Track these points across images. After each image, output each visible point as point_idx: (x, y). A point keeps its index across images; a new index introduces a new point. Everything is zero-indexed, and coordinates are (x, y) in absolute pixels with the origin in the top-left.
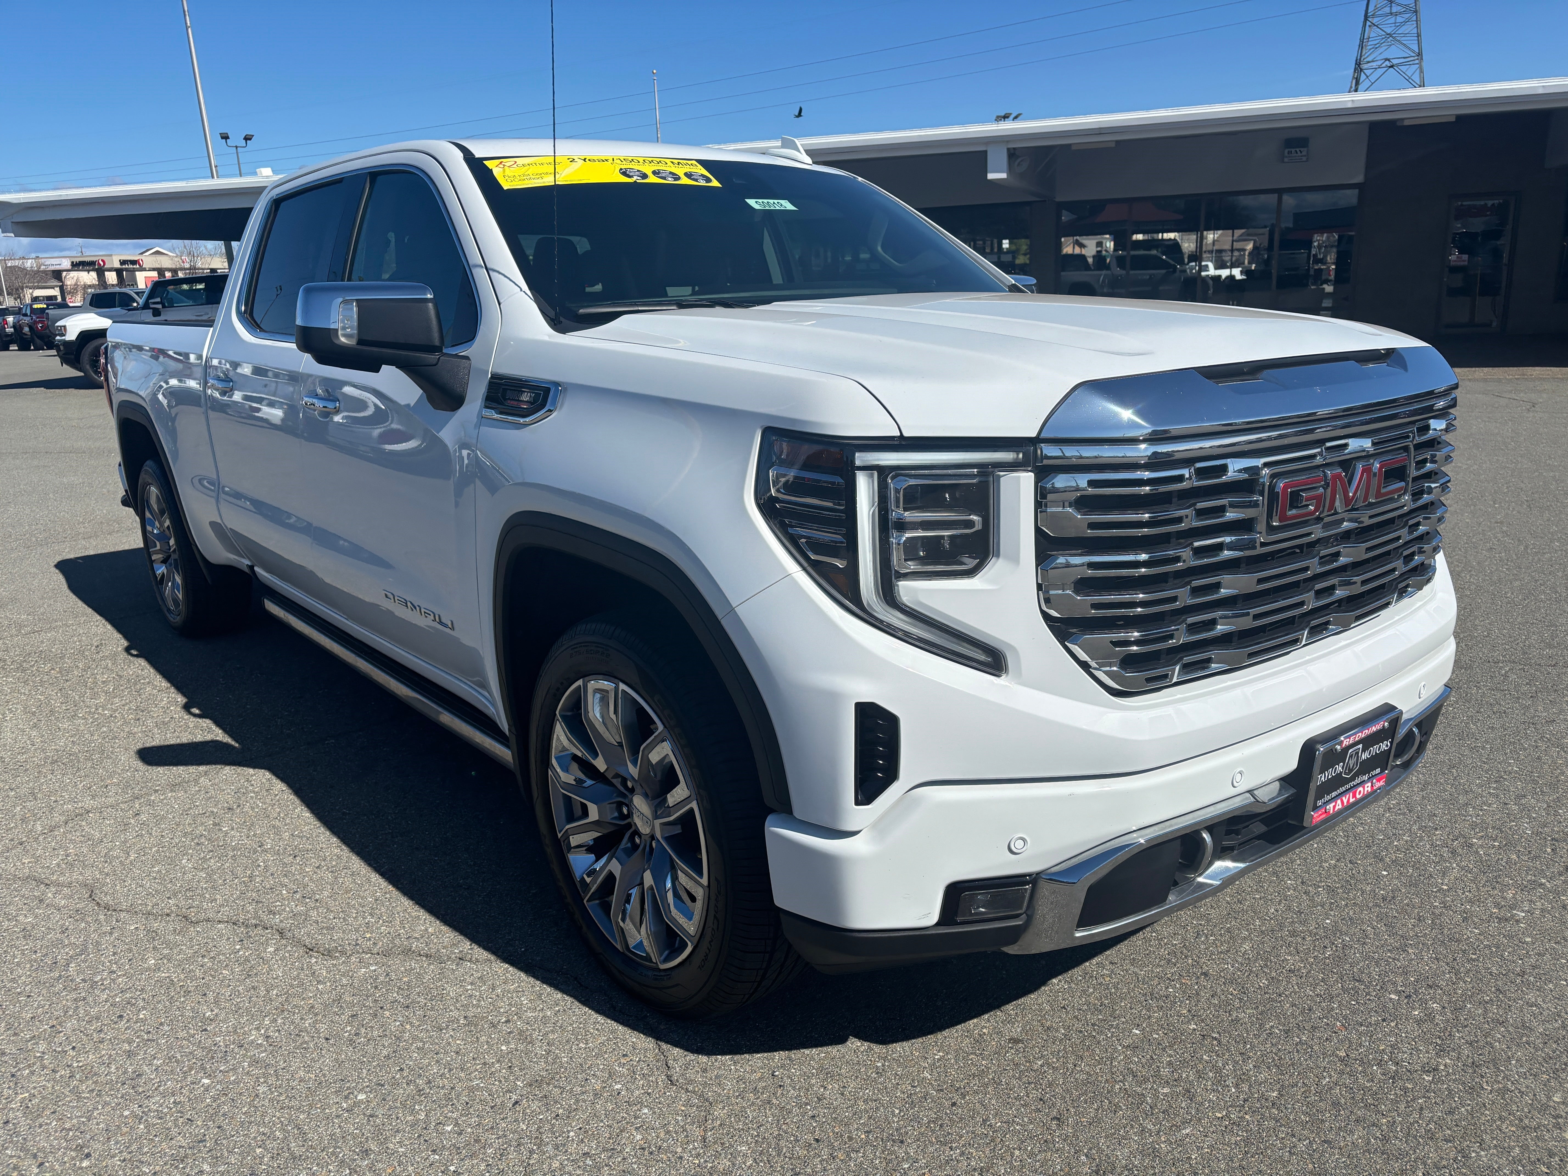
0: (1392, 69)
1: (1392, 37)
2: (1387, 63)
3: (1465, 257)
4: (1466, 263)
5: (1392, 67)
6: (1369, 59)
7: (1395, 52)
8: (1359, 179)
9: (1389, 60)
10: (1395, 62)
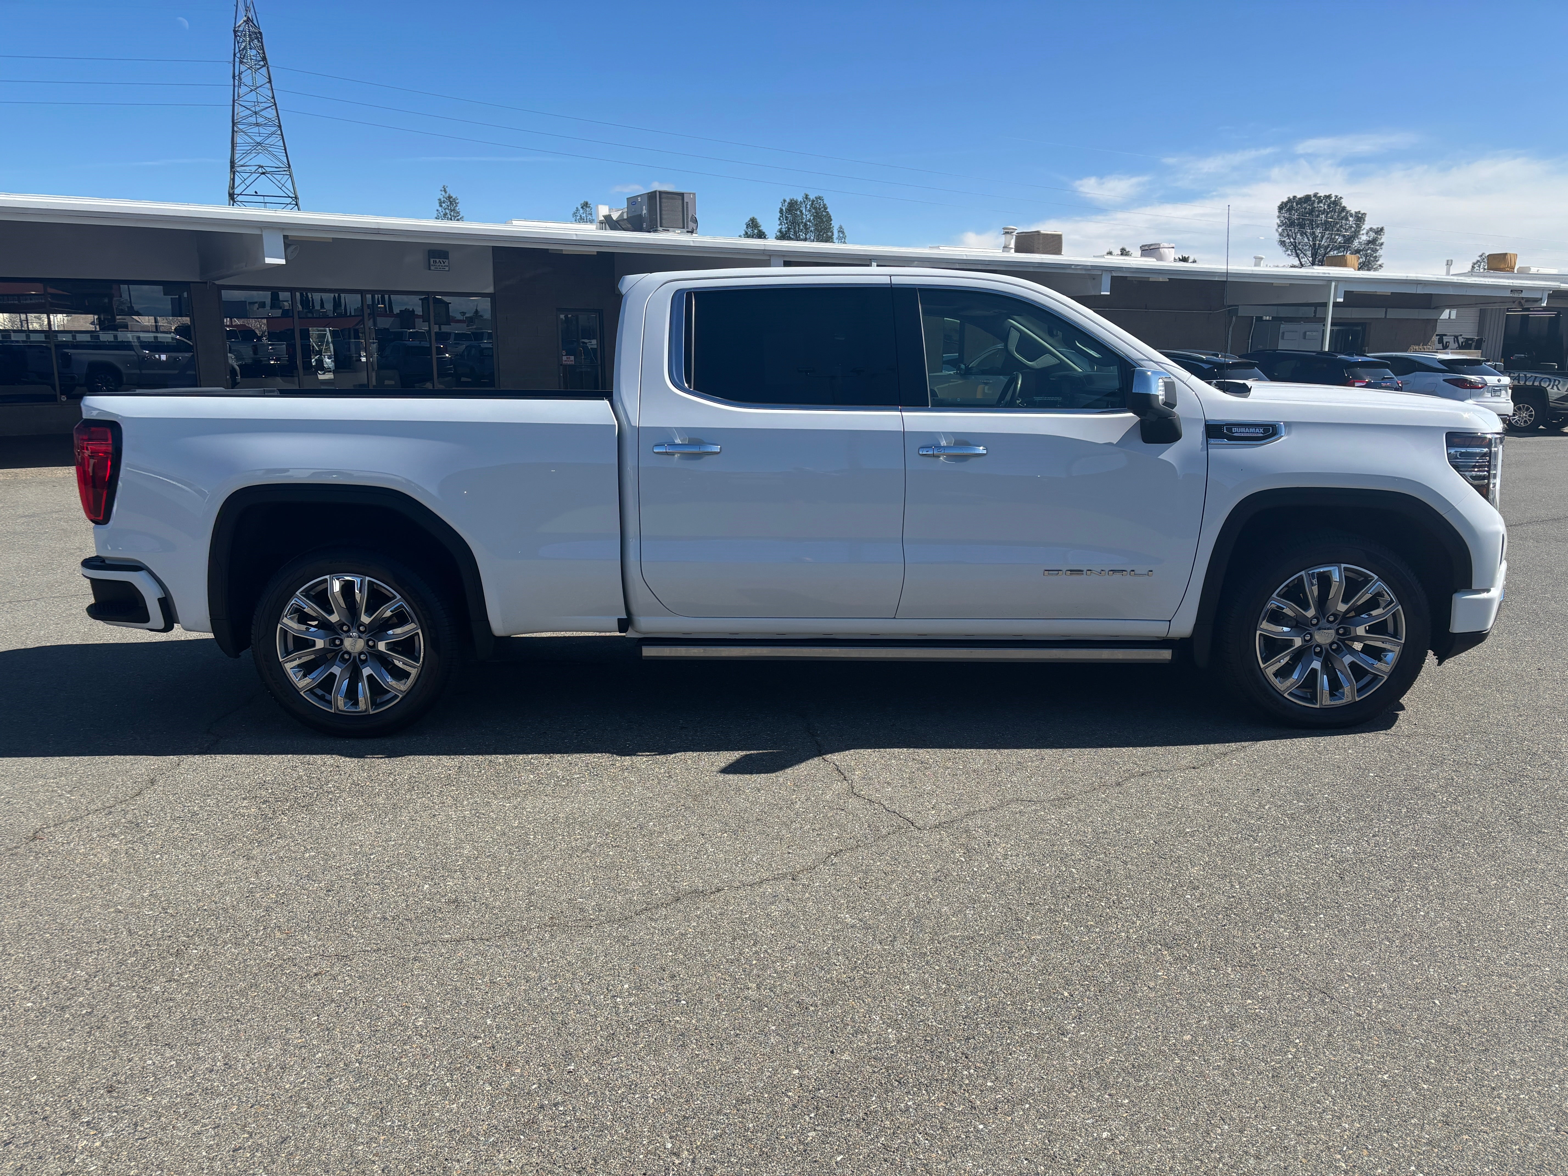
0: (263, 175)
1: (262, 146)
2: (260, 170)
3: (572, 358)
4: (573, 363)
5: (263, 173)
6: (241, 163)
7: (263, 160)
8: (490, 290)
9: (262, 167)
10: (268, 169)
